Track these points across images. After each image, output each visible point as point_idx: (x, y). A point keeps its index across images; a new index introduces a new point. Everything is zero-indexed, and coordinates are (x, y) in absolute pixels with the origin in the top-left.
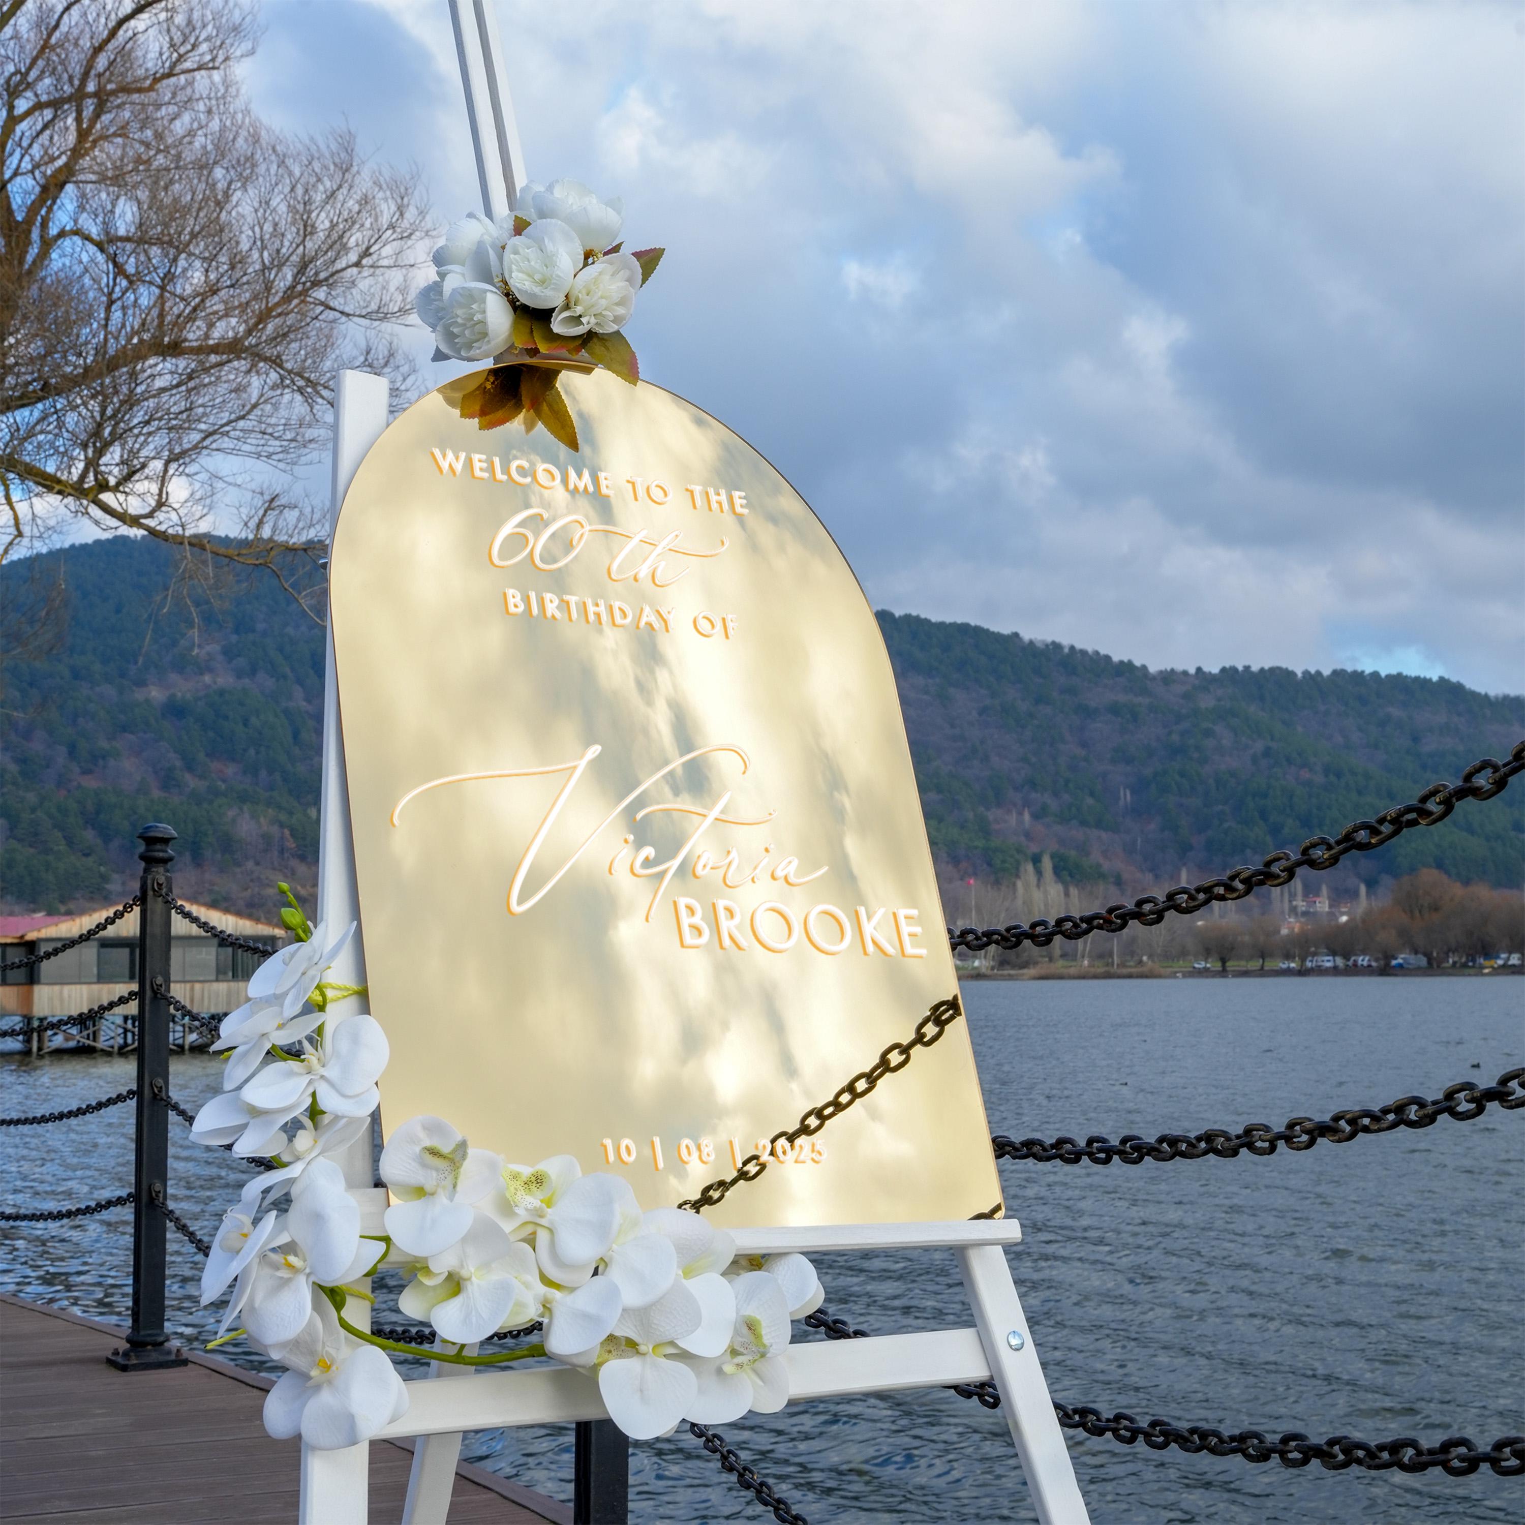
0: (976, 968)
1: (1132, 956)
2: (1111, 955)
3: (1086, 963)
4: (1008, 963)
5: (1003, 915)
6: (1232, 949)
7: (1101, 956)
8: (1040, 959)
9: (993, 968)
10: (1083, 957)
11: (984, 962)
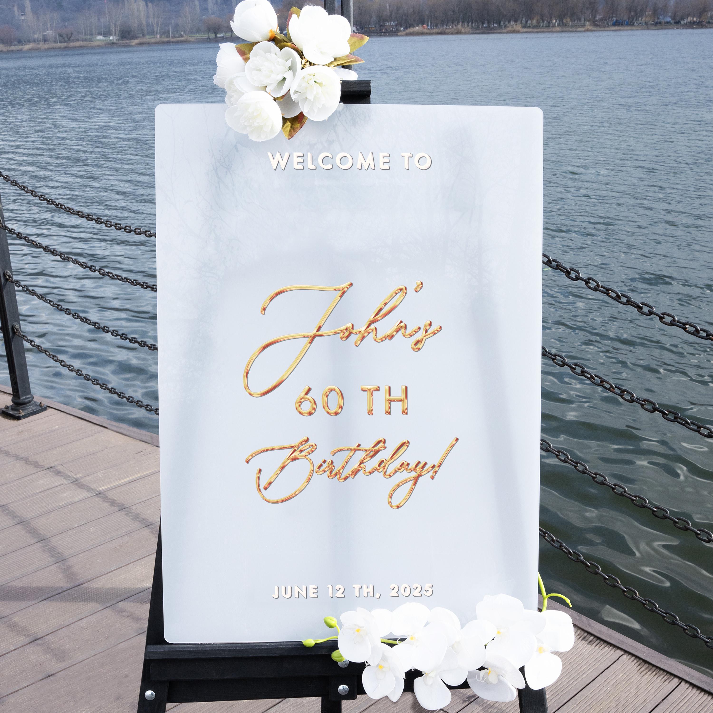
0: (111, 40)
1: (177, 32)
2: (169, 33)
3: (158, 36)
4: (125, 38)
5: (121, 16)
6: (219, 28)
7: (164, 33)
8: (138, 35)
9: (119, 40)
10: (157, 34)
11: (115, 38)
